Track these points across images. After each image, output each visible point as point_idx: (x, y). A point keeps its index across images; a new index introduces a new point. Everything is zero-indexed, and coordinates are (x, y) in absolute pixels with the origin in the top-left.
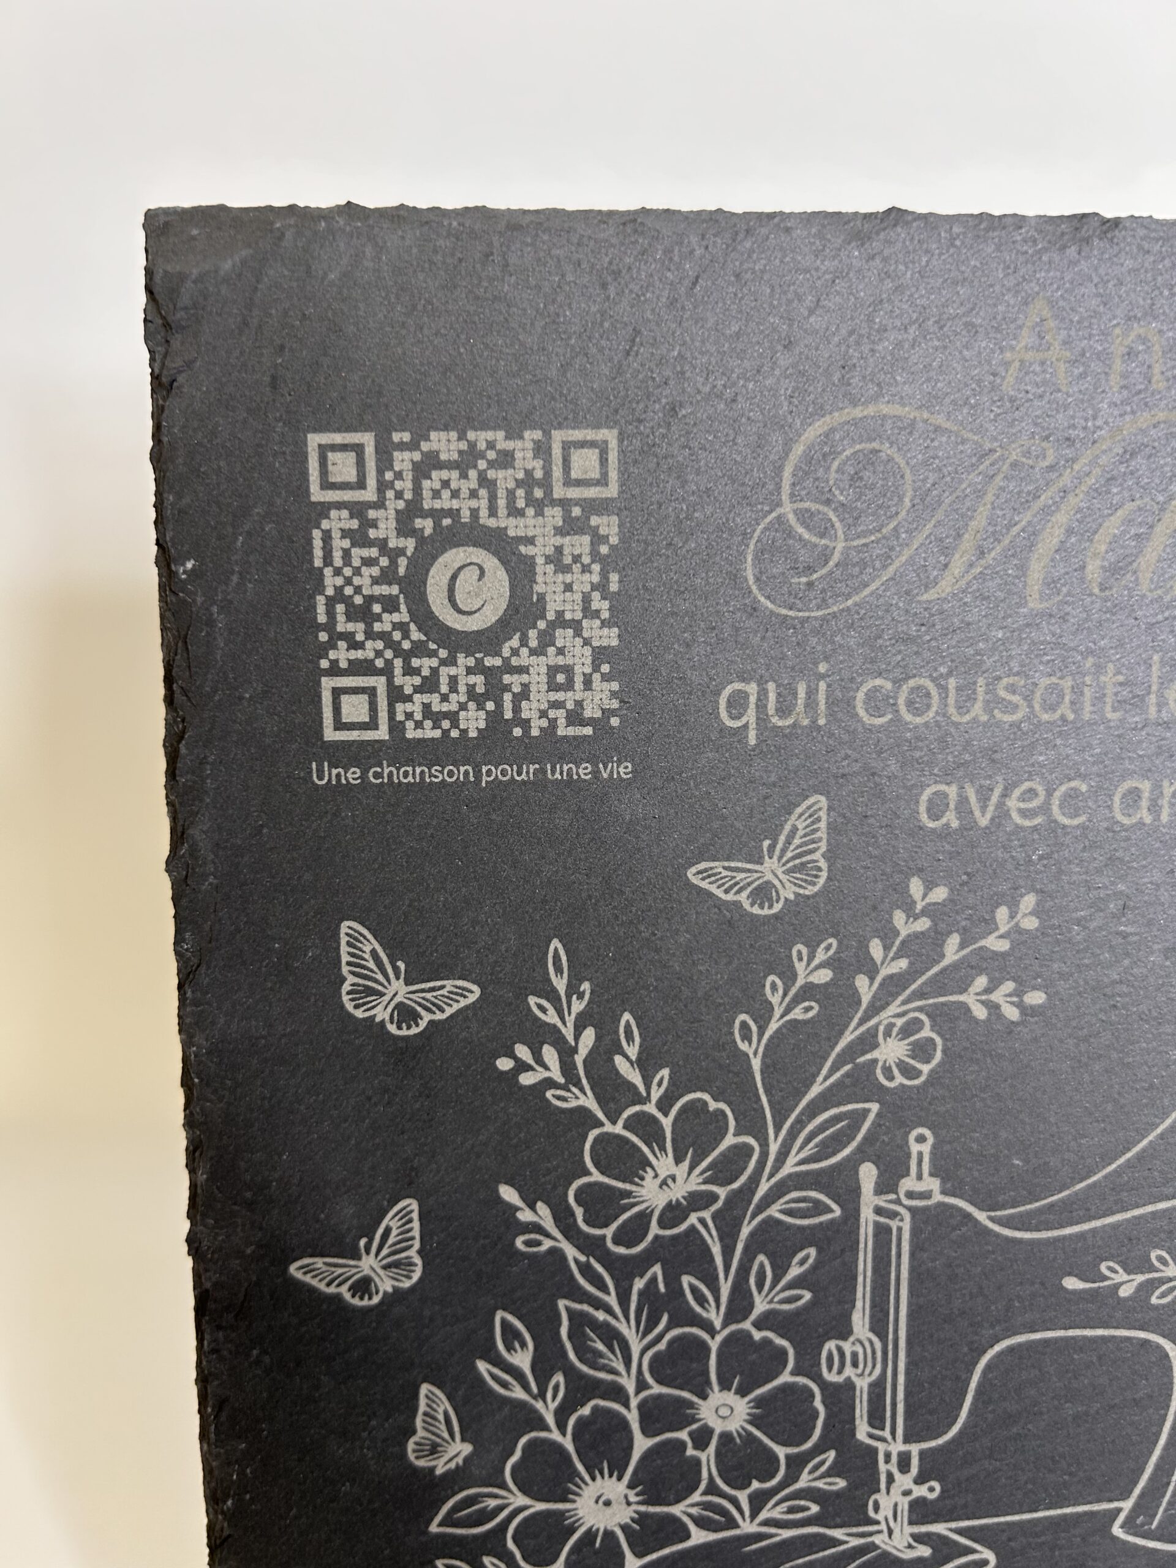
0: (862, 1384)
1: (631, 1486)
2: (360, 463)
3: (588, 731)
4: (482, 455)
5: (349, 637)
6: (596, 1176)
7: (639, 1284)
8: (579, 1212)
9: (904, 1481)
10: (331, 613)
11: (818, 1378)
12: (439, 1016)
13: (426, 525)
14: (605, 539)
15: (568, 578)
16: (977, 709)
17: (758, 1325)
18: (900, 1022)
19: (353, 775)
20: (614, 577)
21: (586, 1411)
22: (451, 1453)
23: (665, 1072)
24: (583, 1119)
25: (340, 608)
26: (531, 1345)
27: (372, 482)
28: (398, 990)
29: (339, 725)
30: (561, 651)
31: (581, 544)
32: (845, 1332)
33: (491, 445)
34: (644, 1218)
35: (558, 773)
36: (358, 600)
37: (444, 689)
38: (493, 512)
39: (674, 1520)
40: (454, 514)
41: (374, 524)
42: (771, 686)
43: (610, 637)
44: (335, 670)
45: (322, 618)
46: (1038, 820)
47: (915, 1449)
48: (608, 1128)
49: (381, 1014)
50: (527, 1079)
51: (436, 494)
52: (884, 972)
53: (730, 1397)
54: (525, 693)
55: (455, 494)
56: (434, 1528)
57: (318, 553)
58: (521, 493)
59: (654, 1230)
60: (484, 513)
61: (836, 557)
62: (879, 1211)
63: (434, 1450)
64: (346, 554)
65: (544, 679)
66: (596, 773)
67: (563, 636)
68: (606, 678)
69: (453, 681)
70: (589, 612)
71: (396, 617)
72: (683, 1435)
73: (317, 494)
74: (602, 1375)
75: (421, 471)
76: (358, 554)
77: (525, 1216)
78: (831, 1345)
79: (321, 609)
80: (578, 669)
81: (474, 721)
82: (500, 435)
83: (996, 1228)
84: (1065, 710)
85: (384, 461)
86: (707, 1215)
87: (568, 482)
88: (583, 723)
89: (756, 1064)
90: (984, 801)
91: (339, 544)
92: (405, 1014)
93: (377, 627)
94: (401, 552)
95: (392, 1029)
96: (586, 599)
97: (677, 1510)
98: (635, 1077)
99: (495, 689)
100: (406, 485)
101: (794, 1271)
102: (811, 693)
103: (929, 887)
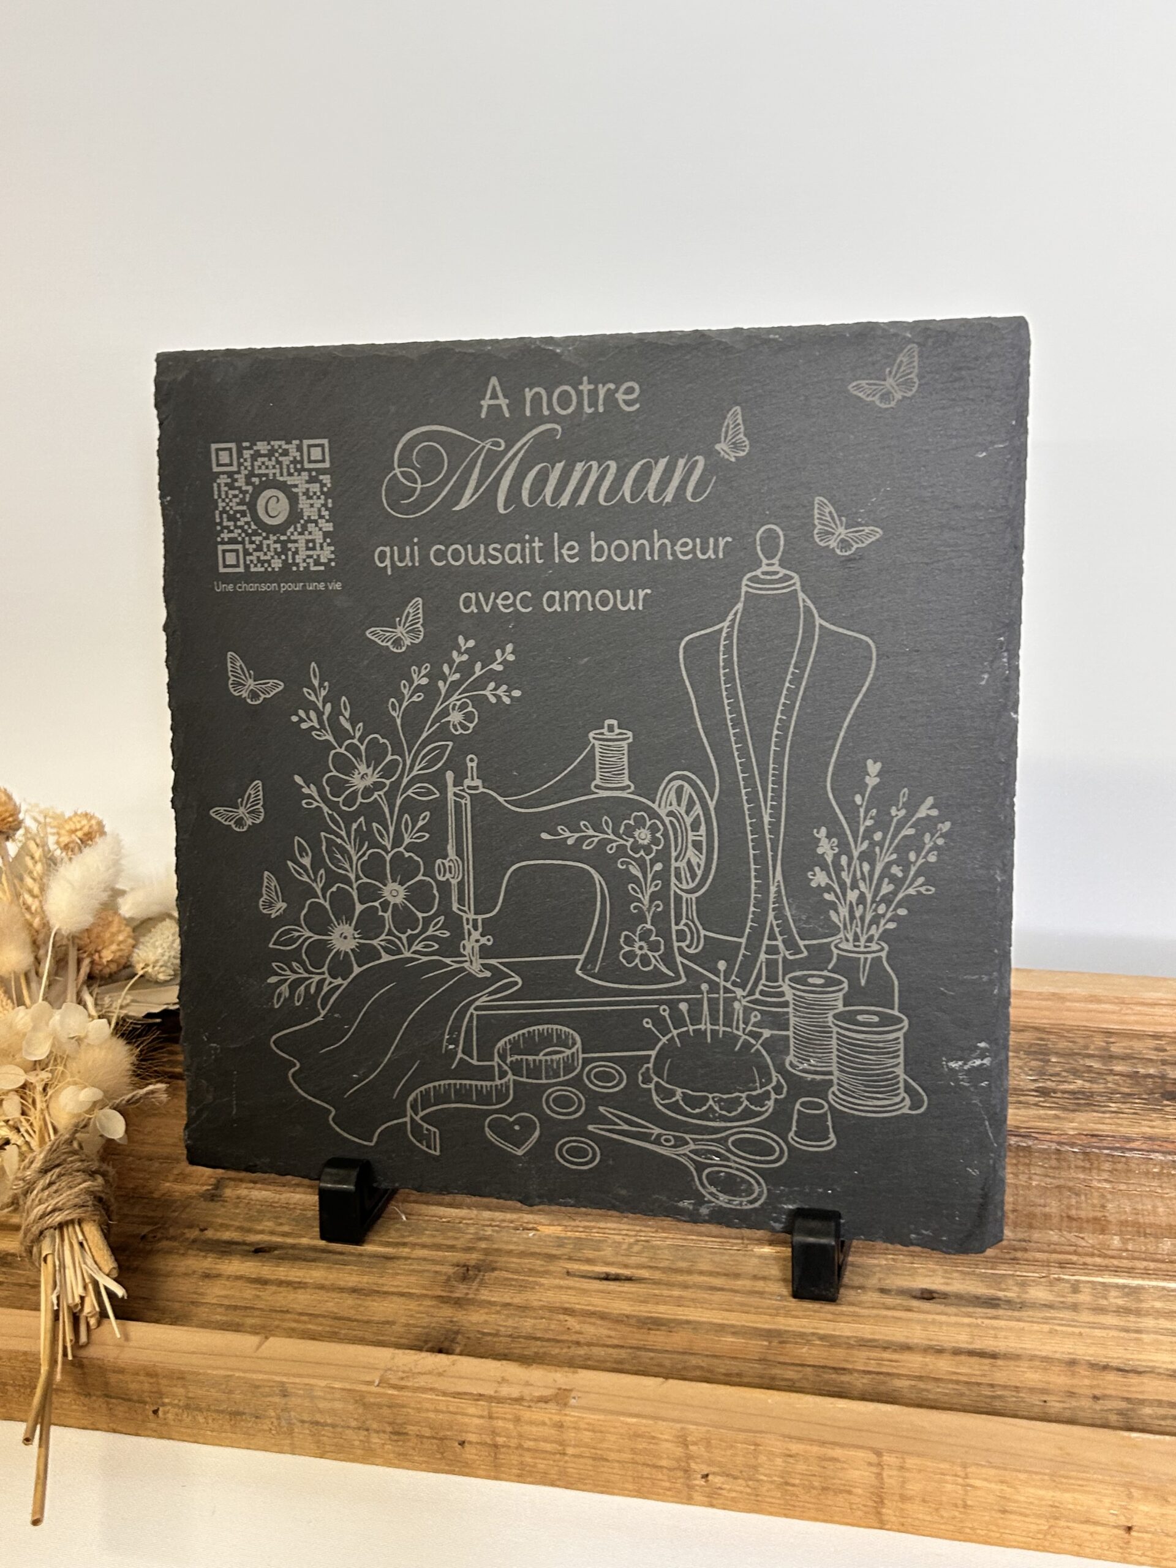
0: (454, 882)
1: (355, 930)
2: (231, 455)
3: (322, 568)
4: (277, 451)
5: (227, 527)
6: (334, 773)
7: (355, 826)
8: (328, 789)
9: (476, 935)
10: (221, 518)
11: (434, 878)
12: (268, 696)
13: (256, 480)
14: (325, 485)
15: (311, 502)
16: (481, 560)
17: (407, 849)
18: (458, 703)
19: (230, 587)
20: (330, 501)
21: (334, 889)
22: (278, 906)
23: (361, 724)
24: (328, 745)
25: (225, 516)
26: (310, 854)
27: (235, 463)
28: (251, 683)
29: (225, 566)
30: (310, 533)
31: (315, 487)
32: (445, 857)
33: (280, 447)
34: (355, 792)
35: (311, 587)
36: (231, 512)
37: (265, 550)
38: (282, 475)
39: (375, 947)
40: (266, 475)
41: (236, 480)
42: (395, 548)
43: (329, 527)
44: (223, 543)
45: (218, 520)
46: (511, 609)
47: (480, 917)
48: (339, 750)
49: (245, 694)
50: (304, 726)
51: (260, 467)
52: (450, 679)
53: (396, 886)
54: (296, 553)
55: (267, 467)
56: (271, 946)
57: (216, 493)
58: (292, 466)
59: (360, 800)
60: (278, 475)
61: (418, 492)
62: (455, 794)
63: (270, 905)
64: (227, 493)
65: (304, 545)
66: (326, 587)
67: (311, 527)
68: (329, 545)
69: (268, 546)
70: (321, 517)
71: (246, 519)
72: (376, 904)
73: (216, 469)
74: (340, 871)
75: (254, 458)
76: (231, 492)
77: (306, 790)
78: (439, 861)
79: (217, 516)
80: (318, 541)
81: (277, 564)
82: (283, 442)
83: (509, 806)
84: (518, 559)
85: (240, 455)
86: (381, 793)
87: (310, 461)
88: (321, 564)
89: (399, 721)
90: (487, 601)
91: (224, 489)
92: (254, 695)
93: (239, 523)
94: (247, 492)
95: (249, 701)
96: (319, 510)
97: (375, 942)
98: (347, 725)
99: (285, 550)
100: (248, 464)
101: (420, 823)
102: (412, 551)
103: (466, 640)
